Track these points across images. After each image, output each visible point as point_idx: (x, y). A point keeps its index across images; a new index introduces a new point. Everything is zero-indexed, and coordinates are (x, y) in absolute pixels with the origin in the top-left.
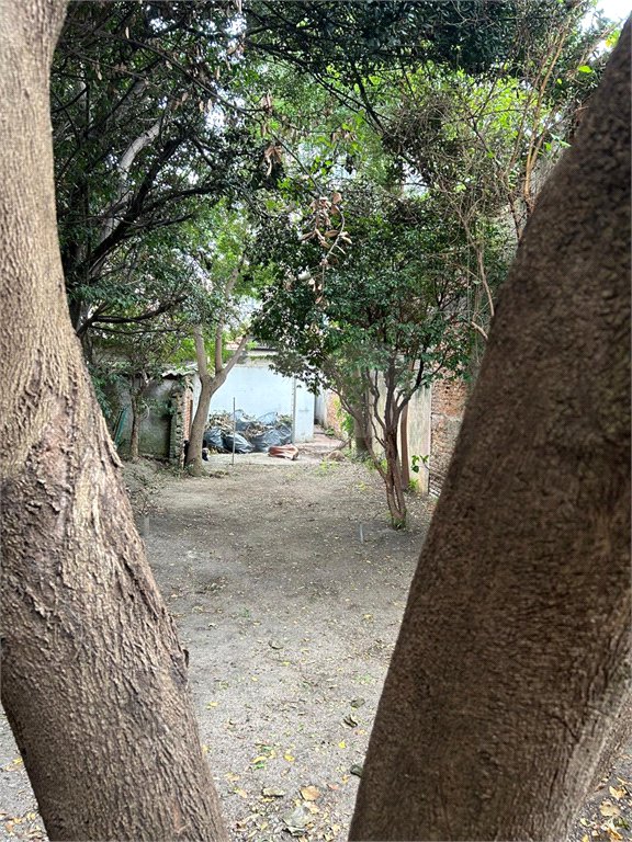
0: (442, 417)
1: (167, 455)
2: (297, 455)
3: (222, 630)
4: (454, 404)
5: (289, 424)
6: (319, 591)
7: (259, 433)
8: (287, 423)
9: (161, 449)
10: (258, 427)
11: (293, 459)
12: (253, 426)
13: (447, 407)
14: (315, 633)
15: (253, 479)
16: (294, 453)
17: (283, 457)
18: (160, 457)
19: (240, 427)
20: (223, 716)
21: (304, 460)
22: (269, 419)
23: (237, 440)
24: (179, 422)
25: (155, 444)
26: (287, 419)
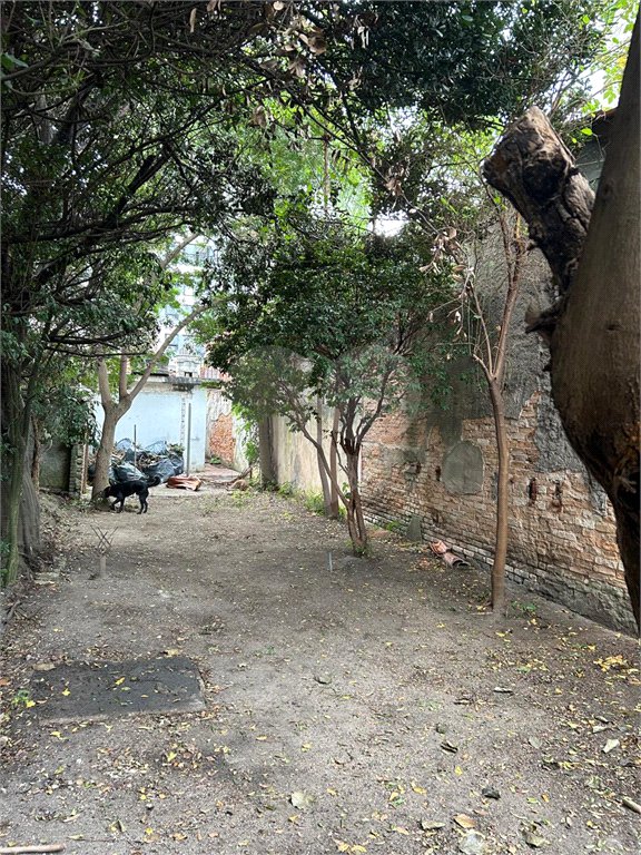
0: (376, 445)
1: (67, 488)
2: (200, 484)
3: (259, 670)
4: (393, 431)
5: (180, 453)
6: (323, 622)
7: (153, 463)
8: (178, 452)
9: (59, 482)
10: (150, 456)
11: (196, 490)
12: (145, 455)
13: (384, 435)
14: (351, 665)
15: (167, 512)
16: (196, 483)
17: (184, 488)
18: (59, 490)
19: (129, 456)
20: (325, 757)
21: (207, 491)
22: (158, 449)
23: (129, 470)
24: (80, 452)
25: (51, 477)
26: (178, 449)
